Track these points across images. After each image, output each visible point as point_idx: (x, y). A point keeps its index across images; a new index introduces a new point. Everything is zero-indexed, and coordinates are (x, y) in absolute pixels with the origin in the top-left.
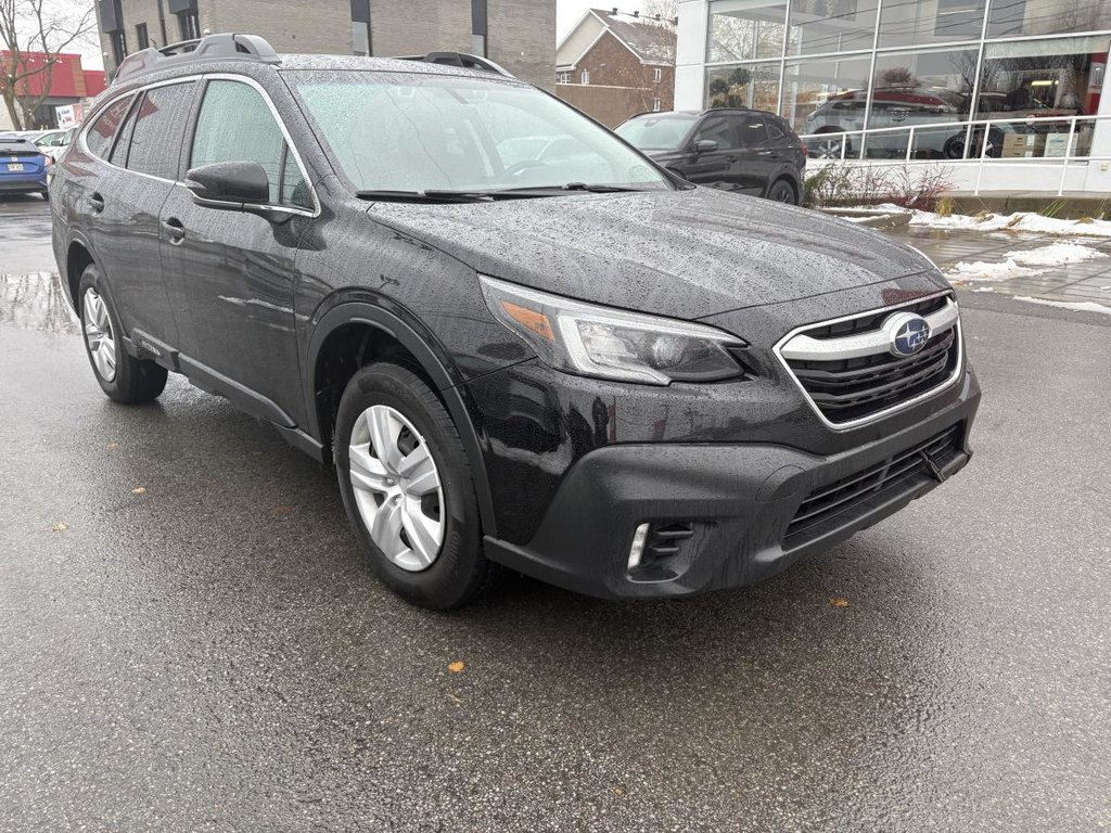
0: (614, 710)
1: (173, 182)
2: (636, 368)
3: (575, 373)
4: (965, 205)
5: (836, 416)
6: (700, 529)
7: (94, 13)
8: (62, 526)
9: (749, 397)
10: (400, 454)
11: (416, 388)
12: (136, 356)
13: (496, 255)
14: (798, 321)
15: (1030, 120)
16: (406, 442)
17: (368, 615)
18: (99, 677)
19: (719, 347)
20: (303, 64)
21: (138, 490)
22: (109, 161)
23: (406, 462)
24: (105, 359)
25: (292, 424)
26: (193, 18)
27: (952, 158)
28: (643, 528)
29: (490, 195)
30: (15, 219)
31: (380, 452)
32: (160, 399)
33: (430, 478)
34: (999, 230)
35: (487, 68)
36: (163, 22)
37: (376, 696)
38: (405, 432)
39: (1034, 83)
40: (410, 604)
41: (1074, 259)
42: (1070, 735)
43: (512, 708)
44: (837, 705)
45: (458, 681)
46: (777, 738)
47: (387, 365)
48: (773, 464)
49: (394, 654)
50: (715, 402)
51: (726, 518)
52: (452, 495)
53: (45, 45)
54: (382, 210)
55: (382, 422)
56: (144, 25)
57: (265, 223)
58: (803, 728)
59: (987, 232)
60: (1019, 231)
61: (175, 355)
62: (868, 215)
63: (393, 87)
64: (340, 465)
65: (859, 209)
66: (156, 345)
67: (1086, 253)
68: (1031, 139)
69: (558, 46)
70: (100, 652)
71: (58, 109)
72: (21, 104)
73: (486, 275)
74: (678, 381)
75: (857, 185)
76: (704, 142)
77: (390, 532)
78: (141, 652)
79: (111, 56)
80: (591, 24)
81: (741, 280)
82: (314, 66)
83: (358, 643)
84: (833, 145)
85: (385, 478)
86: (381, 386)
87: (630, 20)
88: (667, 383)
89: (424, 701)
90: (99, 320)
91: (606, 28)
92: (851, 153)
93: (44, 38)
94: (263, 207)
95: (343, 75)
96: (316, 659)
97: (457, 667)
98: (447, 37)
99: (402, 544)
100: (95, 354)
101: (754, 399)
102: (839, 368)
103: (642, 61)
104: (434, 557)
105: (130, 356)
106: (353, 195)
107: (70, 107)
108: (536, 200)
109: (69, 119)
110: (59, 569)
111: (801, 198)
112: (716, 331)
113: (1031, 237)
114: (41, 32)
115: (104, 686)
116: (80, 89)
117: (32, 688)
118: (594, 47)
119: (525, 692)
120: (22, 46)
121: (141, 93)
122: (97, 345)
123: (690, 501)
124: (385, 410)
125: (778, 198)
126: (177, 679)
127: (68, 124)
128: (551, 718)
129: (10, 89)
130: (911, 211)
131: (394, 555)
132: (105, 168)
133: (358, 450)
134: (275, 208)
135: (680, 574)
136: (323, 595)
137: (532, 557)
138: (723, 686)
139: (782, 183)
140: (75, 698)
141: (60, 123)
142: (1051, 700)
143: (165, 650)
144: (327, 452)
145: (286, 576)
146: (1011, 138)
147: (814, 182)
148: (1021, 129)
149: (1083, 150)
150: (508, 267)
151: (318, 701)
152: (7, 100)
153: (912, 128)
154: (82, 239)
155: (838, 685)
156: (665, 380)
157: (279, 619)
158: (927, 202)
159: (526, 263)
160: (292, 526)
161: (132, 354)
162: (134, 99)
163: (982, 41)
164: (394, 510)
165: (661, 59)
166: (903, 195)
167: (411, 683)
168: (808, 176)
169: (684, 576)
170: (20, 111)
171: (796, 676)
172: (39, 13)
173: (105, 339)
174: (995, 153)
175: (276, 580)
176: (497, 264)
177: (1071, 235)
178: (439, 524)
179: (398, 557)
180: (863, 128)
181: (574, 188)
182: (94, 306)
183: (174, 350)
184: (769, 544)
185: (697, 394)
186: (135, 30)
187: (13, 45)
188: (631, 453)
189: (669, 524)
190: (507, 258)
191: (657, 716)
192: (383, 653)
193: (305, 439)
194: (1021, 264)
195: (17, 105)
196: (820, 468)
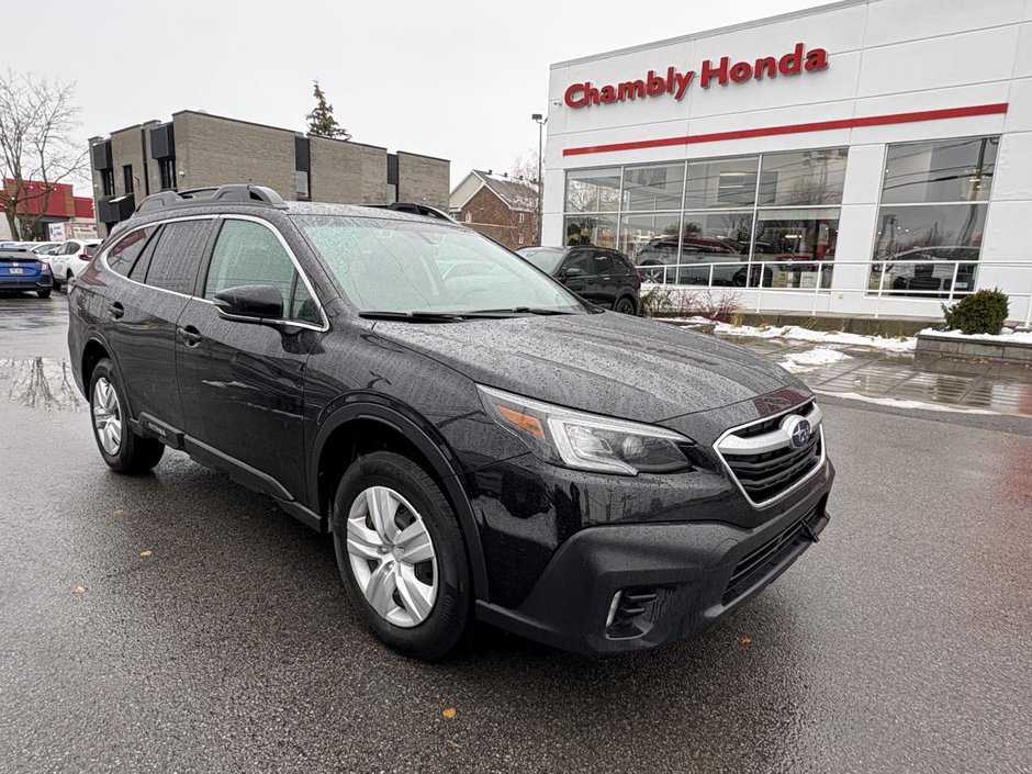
0: (589, 747)
1: (190, 297)
2: (611, 462)
3: (563, 466)
4: (751, 319)
5: (757, 497)
6: (662, 592)
7: (88, 155)
8: (81, 589)
9: (698, 484)
10: (396, 527)
11: (415, 474)
12: (141, 435)
13: (490, 369)
14: (729, 424)
15: (790, 262)
16: (403, 518)
17: (365, 666)
18: (130, 739)
19: (674, 445)
20: (306, 211)
21: (146, 553)
22: (129, 276)
23: (403, 536)
24: (110, 437)
25: (292, 498)
26: (171, 163)
27: (738, 286)
28: (618, 595)
29: (462, 316)
30: (14, 312)
31: (378, 525)
32: (155, 469)
33: (426, 549)
34: (776, 338)
35: (439, 216)
36: (146, 165)
37: (385, 746)
38: (401, 509)
39: (787, 236)
40: (400, 654)
41: (832, 360)
42: (943, 749)
43: (505, 751)
44: (765, 732)
45: (453, 727)
46: (726, 767)
47: (388, 453)
48: (716, 537)
49: (394, 703)
50: (674, 491)
51: (683, 584)
52: (446, 565)
53: (44, 176)
54: (384, 328)
55: (381, 500)
56: (130, 166)
57: (277, 334)
58: (744, 755)
59: (767, 339)
60: (790, 339)
61: (180, 437)
62: (686, 324)
63: (376, 230)
64: (338, 535)
65: (678, 320)
66: (160, 426)
67: (839, 356)
68: (791, 276)
69: (451, 191)
70: (129, 712)
71: (51, 226)
72: (21, 221)
73: (483, 384)
74: (645, 472)
75: (676, 302)
76: (571, 270)
77: (384, 593)
78: (168, 710)
79: (101, 188)
80: (473, 180)
81: (680, 390)
82: (314, 212)
83: (361, 694)
84: (655, 273)
85: (380, 547)
86: (383, 471)
87: (501, 179)
88: (635, 474)
89: (428, 747)
90: (108, 404)
91: (484, 183)
92: (670, 280)
93: (44, 172)
94: (278, 322)
95: (338, 220)
96: (326, 712)
97: (450, 713)
98: (369, 185)
99: (393, 603)
100: (101, 432)
101: (702, 486)
102: (755, 459)
103: (510, 207)
104: (425, 616)
105: (136, 436)
106: (357, 316)
107: (61, 225)
108: (500, 321)
109: (59, 234)
110: (82, 631)
111: (638, 311)
112: (670, 432)
113: (797, 344)
114: (43, 166)
115: (136, 748)
116: (70, 210)
117: (67, 753)
118: (475, 196)
119: (512, 735)
120: (25, 176)
121: (161, 225)
122: (103, 425)
123: (658, 571)
124: (385, 491)
125: (623, 311)
126: (203, 736)
127: (58, 237)
128: (540, 758)
129: (12, 209)
130: (714, 323)
131: (386, 613)
132: (124, 281)
133: (356, 523)
134: (288, 323)
135: (645, 632)
136: (323, 649)
137: (521, 619)
138: (672, 720)
139: (624, 300)
140: (110, 761)
141: (52, 236)
142: (920, 718)
143: (188, 707)
144: (324, 523)
145: (287, 632)
146: (777, 274)
147: (645, 298)
148: (781, 267)
149: (826, 284)
150: (502, 379)
151: (335, 752)
152: (8, 217)
153: (712, 264)
154: (101, 338)
155: (761, 714)
156: (634, 471)
157: (288, 673)
158: (725, 316)
159: (515, 375)
160: (286, 584)
161: (137, 433)
162: (154, 229)
163: (756, 208)
164: (388, 575)
165: (525, 207)
166: (708, 310)
167: (413, 731)
168: (642, 295)
169: (649, 633)
170: (18, 226)
171: (727, 708)
172: (41, 152)
173: (112, 419)
174: (767, 284)
175: (281, 636)
176: (491, 376)
177: (824, 343)
178: (431, 588)
179: (389, 614)
180: (675, 263)
181: (520, 311)
182: (104, 393)
183: (180, 432)
184: (713, 603)
185: (660, 483)
186: (122, 170)
187: (18, 175)
188: (611, 533)
189: (636, 589)
190: (499, 371)
191: (626, 751)
192: (384, 703)
193: (304, 511)
194: (797, 364)
195: (16, 220)
196: (749, 539)
